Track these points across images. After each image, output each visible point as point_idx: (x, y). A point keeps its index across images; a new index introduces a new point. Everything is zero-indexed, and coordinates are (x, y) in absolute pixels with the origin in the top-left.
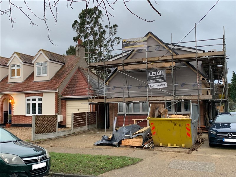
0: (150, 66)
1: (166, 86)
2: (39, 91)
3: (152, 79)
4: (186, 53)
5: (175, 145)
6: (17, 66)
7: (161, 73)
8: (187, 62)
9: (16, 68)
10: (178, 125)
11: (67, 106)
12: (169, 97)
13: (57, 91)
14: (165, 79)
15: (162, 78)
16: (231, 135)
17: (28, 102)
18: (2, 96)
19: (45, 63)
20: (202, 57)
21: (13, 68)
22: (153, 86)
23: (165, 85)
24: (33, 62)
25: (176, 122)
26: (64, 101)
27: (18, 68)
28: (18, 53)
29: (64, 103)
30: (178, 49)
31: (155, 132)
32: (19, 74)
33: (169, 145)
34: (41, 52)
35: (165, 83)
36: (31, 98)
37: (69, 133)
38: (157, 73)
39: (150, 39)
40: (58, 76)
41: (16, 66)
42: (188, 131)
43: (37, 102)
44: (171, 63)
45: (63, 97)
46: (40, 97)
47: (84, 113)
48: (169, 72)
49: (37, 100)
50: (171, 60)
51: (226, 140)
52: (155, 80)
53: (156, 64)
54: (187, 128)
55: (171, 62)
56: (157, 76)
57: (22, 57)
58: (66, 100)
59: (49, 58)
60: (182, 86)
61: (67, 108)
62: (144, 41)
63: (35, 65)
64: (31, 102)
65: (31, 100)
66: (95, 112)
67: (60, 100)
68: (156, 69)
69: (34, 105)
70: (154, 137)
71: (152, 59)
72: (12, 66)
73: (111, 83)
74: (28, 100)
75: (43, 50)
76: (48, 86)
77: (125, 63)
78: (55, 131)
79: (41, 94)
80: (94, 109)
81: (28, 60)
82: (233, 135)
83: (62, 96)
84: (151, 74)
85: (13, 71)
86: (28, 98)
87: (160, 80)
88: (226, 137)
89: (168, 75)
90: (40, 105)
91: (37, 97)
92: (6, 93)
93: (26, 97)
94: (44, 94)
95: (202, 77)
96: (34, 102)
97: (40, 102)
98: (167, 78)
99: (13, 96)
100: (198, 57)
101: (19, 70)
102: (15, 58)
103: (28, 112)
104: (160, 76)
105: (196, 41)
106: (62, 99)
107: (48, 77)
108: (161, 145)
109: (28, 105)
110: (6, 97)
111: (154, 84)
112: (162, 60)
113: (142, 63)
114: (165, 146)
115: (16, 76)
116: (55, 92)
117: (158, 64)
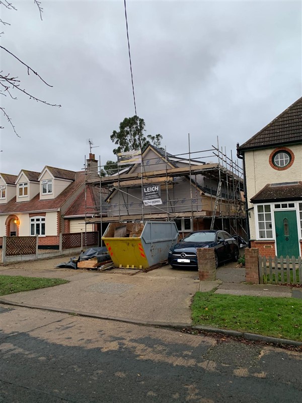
0: (145, 181)
1: (161, 203)
2: (42, 211)
3: (147, 196)
4: (185, 165)
5: (133, 267)
6: (25, 184)
7: (156, 189)
8: (186, 175)
9: (23, 187)
10: (130, 246)
11: (70, 226)
12: (163, 214)
13: (59, 210)
14: (160, 195)
15: (157, 194)
16: (184, 255)
17: (33, 223)
18: (8, 216)
19: (50, 181)
20: (196, 170)
21: (21, 187)
22: (148, 202)
23: (159, 202)
24: (39, 180)
25: (128, 242)
26: (67, 221)
27: (26, 186)
28: (25, 171)
29: (67, 223)
30: (177, 162)
31: (112, 254)
32: (26, 193)
33: (128, 267)
34: (46, 169)
35: (160, 199)
36: (35, 218)
37: (56, 255)
38: (152, 189)
39: (151, 152)
40: (65, 194)
41: (23, 184)
42: (141, 251)
43: (41, 222)
44: (165, 178)
45: (66, 217)
46: (43, 217)
47: (80, 234)
48: (164, 187)
49: (41, 220)
50: (165, 174)
51: (179, 261)
52: (149, 196)
53: (150, 179)
54: (140, 249)
55: (165, 176)
56: (152, 192)
57: (30, 175)
58: (70, 219)
59: (54, 176)
60: (183, 202)
61: (70, 228)
62: (139, 155)
63: (41, 183)
64: (35, 223)
65: (35, 220)
66: (97, 232)
67: (62, 220)
68: (151, 185)
69: (38, 225)
70: (113, 258)
71: (147, 174)
72: (20, 185)
73: (112, 201)
74: (33, 220)
75: (47, 167)
76: (51, 204)
77: (121, 179)
78: (34, 253)
79: (44, 214)
80: (96, 229)
81: (34, 177)
82: (186, 255)
83: (65, 215)
84: (146, 190)
85: (21, 189)
86: (32, 218)
87: (155, 196)
88: (180, 258)
89: (163, 191)
90: (43, 225)
91: (40, 217)
92: (11, 213)
93: (30, 217)
94: (47, 214)
95: (201, 192)
96: (38, 222)
97: (43, 222)
98: (162, 194)
99: (19, 217)
100: (191, 171)
101: (26, 189)
102: (22, 176)
103: (32, 233)
104: (155, 191)
105: (190, 153)
106: (65, 219)
107: (54, 195)
108: (120, 266)
109: (33, 225)
110: (11, 217)
111: (149, 201)
112: (157, 175)
113: (137, 178)
114: (124, 267)
115: (23, 196)
116: (58, 212)
117: (152, 179)
